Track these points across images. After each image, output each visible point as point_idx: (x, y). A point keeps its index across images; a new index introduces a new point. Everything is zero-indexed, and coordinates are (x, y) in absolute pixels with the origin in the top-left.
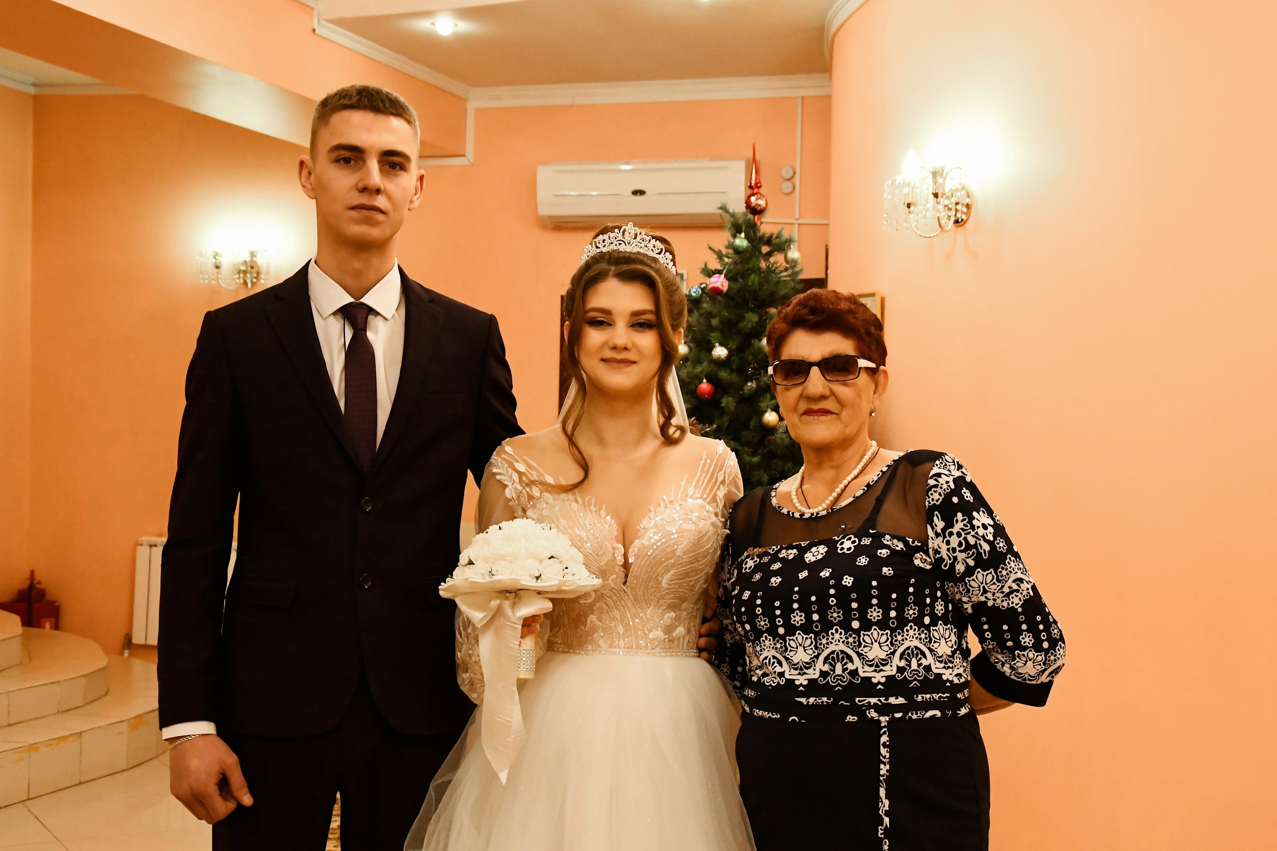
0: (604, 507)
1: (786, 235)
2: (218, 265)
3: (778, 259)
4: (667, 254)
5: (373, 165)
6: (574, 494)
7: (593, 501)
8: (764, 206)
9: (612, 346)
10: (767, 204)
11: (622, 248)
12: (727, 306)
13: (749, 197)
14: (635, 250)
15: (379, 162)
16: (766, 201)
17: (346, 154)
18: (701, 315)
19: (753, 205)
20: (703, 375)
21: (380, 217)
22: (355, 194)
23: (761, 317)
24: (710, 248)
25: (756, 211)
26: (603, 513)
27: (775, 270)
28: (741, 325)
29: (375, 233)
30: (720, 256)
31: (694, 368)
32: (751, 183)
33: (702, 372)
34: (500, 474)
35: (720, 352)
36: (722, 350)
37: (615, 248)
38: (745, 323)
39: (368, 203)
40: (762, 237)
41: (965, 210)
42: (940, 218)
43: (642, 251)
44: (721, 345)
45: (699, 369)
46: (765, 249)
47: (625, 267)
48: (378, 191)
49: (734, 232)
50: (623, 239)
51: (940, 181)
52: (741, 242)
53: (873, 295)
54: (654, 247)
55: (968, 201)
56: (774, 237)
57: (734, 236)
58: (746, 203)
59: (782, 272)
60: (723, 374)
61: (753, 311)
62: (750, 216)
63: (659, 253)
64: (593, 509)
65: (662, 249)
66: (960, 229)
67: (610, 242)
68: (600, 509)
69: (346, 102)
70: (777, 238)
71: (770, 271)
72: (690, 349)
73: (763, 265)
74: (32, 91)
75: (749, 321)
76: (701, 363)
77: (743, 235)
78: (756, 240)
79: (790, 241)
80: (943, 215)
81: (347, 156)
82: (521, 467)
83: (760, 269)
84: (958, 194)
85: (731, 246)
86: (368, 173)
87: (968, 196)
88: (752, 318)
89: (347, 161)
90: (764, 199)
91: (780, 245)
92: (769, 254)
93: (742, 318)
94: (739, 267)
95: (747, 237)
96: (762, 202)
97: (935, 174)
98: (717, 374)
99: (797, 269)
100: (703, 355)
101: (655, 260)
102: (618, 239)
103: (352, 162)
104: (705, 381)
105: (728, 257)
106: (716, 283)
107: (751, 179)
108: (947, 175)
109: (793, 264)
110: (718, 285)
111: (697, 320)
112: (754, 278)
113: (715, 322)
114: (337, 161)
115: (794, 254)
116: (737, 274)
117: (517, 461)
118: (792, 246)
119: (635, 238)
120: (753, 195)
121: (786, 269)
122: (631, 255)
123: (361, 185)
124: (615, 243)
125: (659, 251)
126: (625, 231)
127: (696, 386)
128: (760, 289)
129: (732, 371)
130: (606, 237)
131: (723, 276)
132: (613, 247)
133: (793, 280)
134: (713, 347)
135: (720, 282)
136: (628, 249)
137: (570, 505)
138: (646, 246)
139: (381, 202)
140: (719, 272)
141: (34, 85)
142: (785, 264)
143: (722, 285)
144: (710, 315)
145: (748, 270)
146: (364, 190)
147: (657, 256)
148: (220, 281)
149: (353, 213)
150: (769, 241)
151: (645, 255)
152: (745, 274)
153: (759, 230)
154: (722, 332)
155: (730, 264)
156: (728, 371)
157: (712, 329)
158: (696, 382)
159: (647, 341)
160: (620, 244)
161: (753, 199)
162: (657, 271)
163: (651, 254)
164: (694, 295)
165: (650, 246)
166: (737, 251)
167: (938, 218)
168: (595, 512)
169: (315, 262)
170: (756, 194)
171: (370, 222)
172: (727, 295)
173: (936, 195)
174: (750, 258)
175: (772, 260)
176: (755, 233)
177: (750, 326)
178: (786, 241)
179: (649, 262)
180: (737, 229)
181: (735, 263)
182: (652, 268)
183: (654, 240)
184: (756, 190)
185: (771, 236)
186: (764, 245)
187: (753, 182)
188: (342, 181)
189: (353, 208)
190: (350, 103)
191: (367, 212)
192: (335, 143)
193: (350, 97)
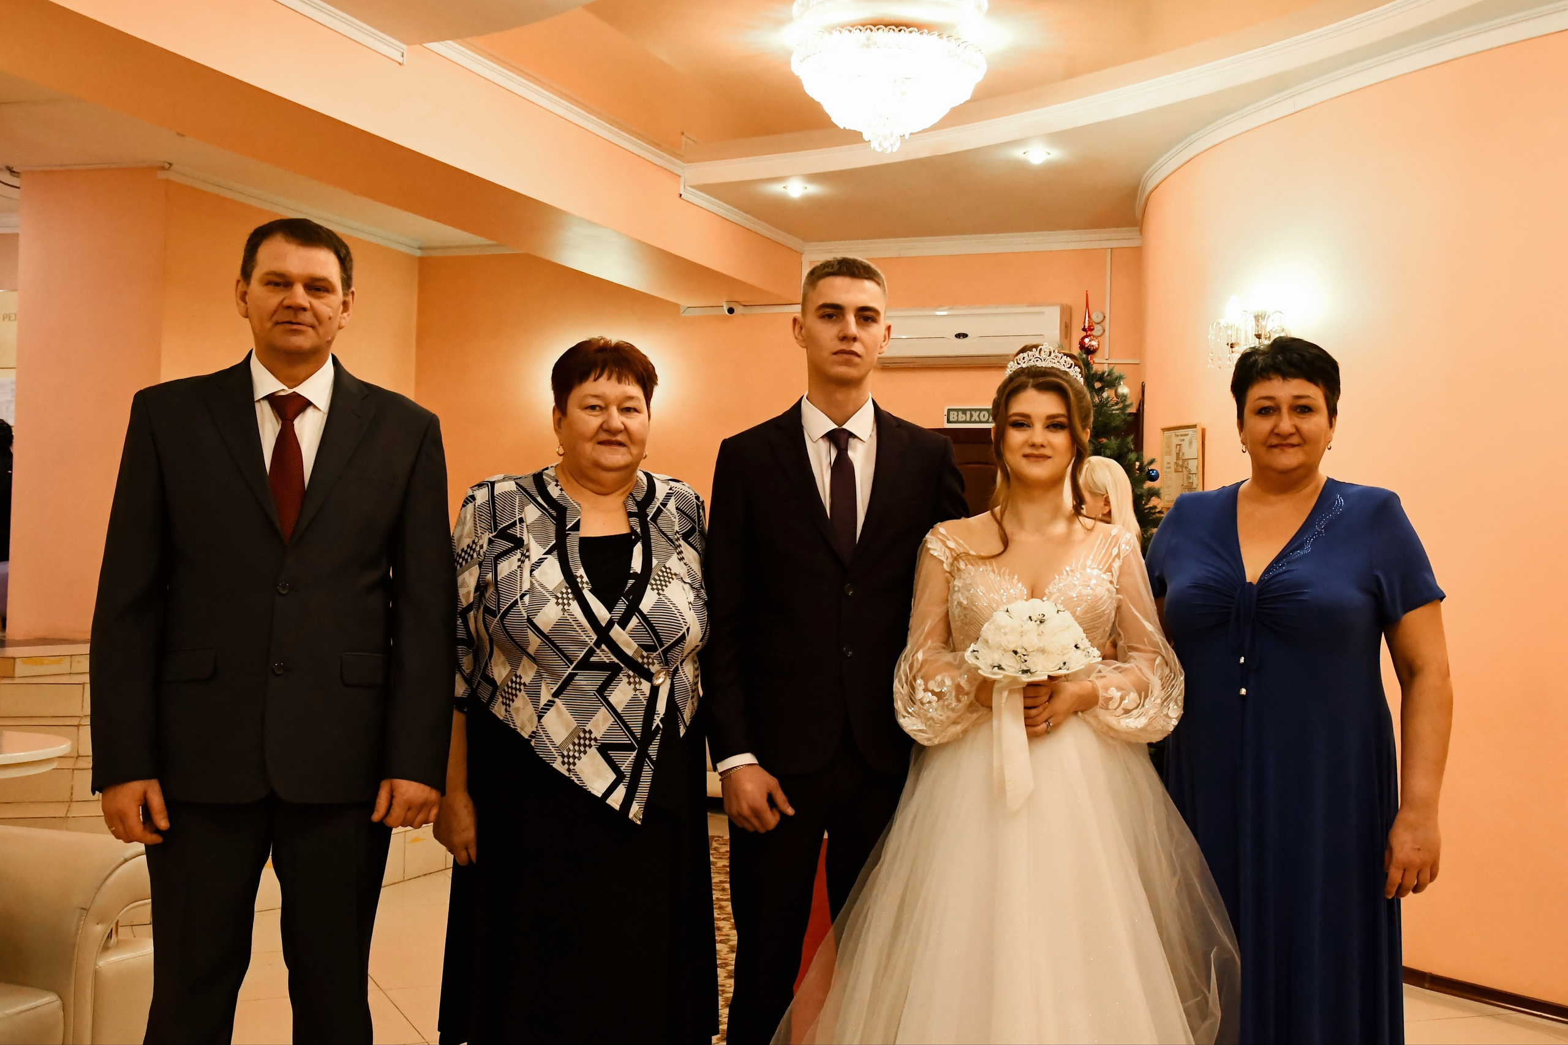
0: (1016, 577)
1: (1117, 372)
3: (1109, 394)
4: (1077, 367)
5: (851, 319)
6: (991, 564)
7: (1007, 572)
8: (1097, 346)
9: (1031, 444)
10: (1099, 345)
11: (1039, 364)
13: (1083, 339)
14: (1050, 365)
15: (855, 316)
16: (1098, 342)
17: (829, 311)
19: (1087, 346)
21: (857, 360)
22: (837, 342)
25: (1089, 351)
26: (1015, 581)
27: (1107, 404)
29: (852, 372)
32: (1084, 326)
34: (935, 550)
37: (1033, 364)
39: (848, 349)
40: (1096, 373)
43: (1055, 366)
46: (1098, 385)
47: (1041, 380)
48: (855, 339)
50: (1039, 357)
51: (1262, 323)
53: (1195, 426)
54: (1065, 362)
56: (1106, 374)
58: (1080, 344)
59: (1113, 405)
62: (1084, 356)
63: (1070, 368)
64: (1007, 578)
65: (1072, 364)
67: (1029, 359)
68: (1013, 578)
69: (829, 270)
70: (1108, 375)
71: (1103, 403)
78: (1091, 376)
79: (1120, 378)
81: (830, 312)
82: (951, 544)
86: (847, 324)
89: (830, 316)
90: (1097, 340)
91: (1110, 381)
92: (1102, 389)
96: (1094, 343)
97: (1257, 318)
99: (1127, 403)
101: (1066, 373)
102: (1035, 357)
103: (834, 317)
107: (1085, 322)
109: (1123, 399)
114: (823, 317)
115: (1123, 389)
117: (948, 540)
118: (1122, 383)
119: (1050, 356)
120: (1086, 336)
121: (1117, 404)
122: (1047, 369)
123: (841, 335)
124: (1033, 359)
125: (1070, 365)
126: (1041, 349)
130: (1025, 355)
132: (1032, 363)
133: (1123, 413)
136: (1043, 364)
137: (988, 574)
138: (1058, 362)
139: (857, 347)
142: (1115, 399)
146: (844, 338)
147: (1068, 370)
149: (834, 357)
150: (1101, 378)
151: (1059, 370)
153: (1092, 368)
159: (1060, 439)
160: (1037, 361)
161: (1087, 340)
162: (1068, 382)
163: (1063, 368)
165: (1062, 361)
168: (1009, 580)
169: (807, 398)
170: (1090, 336)
171: (848, 363)
175: (1105, 395)
176: (1089, 370)
178: (1116, 379)
179: (1061, 375)
182: (1064, 380)
183: (1065, 356)
184: (1089, 333)
185: (1103, 373)
186: (1097, 381)
187: (1087, 325)
188: (827, 333)
189: (835, 353)
190: (832, 271)
191: (846, 356)
192: (820, 303)
193: (833, 266)
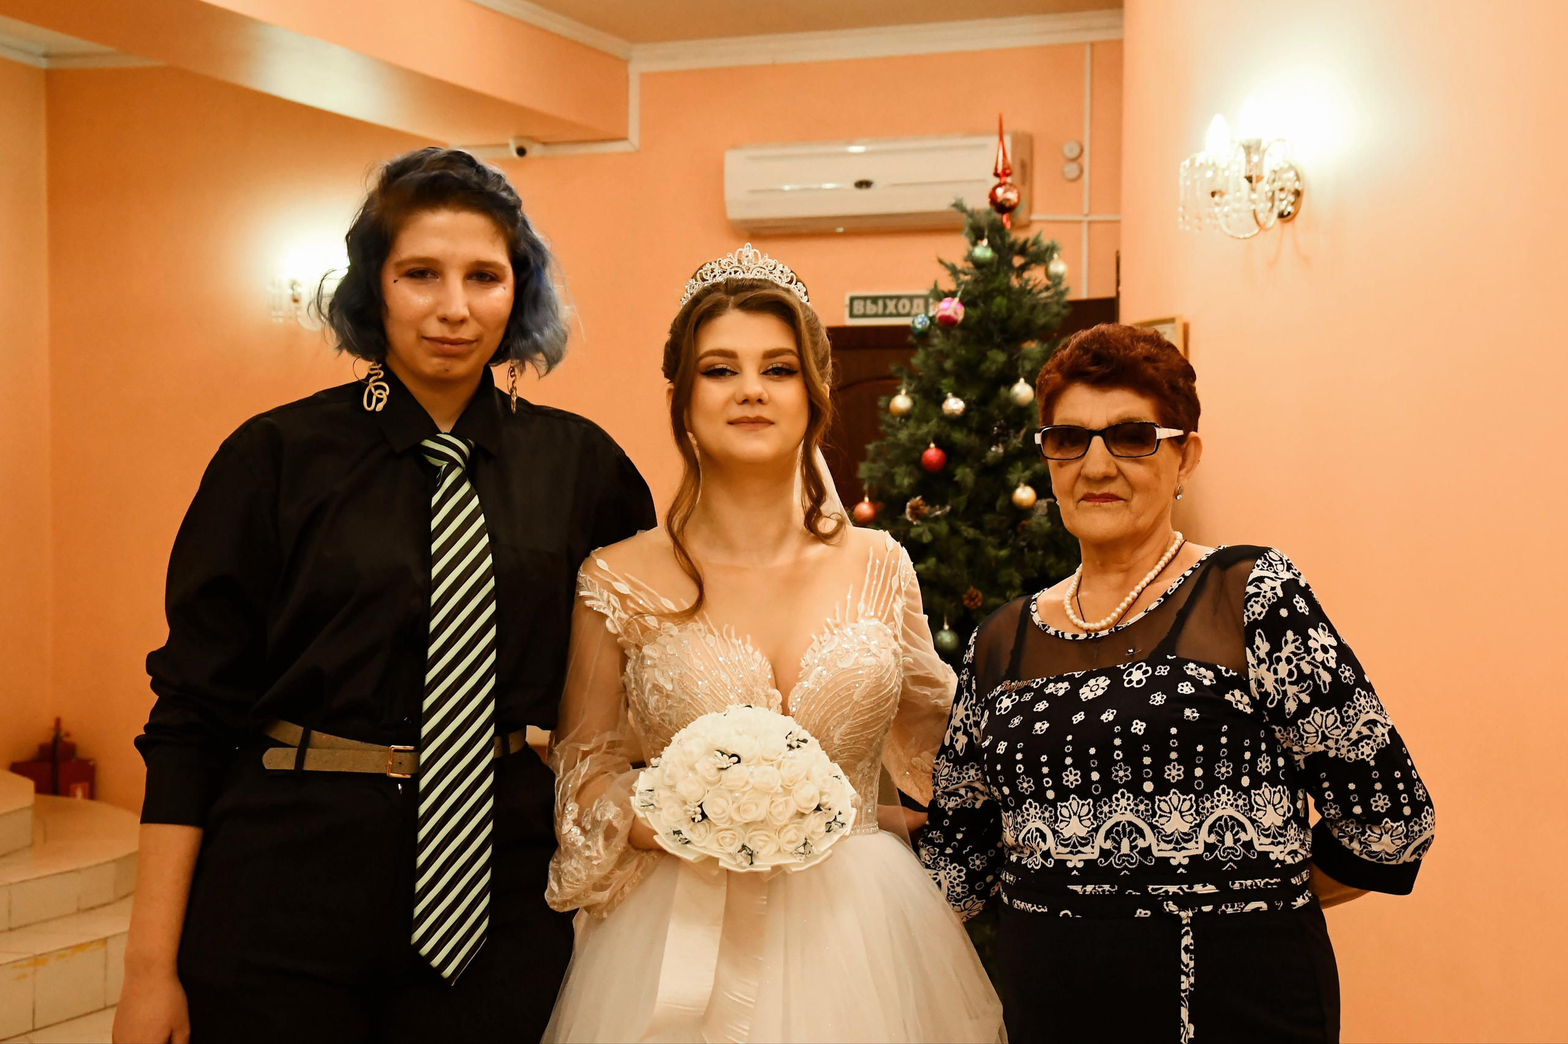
0: (749, 639)
1: (1046, 241)
2: (297, 297)
3: (1036, 275)
4: (800, 284)
7: (733, 631)
8: (1016, 200)
9: (742, 400)
10: (1019, 198)
11: (739, 277)
12: (964, 342)
13: (994, 189)
14: (758, 277)
16: (1018, 193)
18: (928, 355)
19: (999, 200)
20: (930, 438)
23: (1010, 356)
24: (941, 262)
25: (1002, 207)
27: (1031, 290)
28: (983, 367)
30: (954, 271)
31: (919, 428)
32: (996, 169)
33: (928, 433)
34: (591, 598)
35: (954, 405)
36: (956, 403)
37: (729, 277)
38: (988, 364)
40: (1013, 244)
41: (1292, 198)
42: (1257, 212)
43: (767, 277)
44: (956, 395)
45: (925, 429)
46: (1018, 261)
47: (749, 298)
49: (973, 239)
50: (739, 265)
51: (1255, 158)
52: (983, 251)
53: (1171, 320)
54: (782, 274)
55: (1297, 185)
56: (1030, 244)
57: (974, 244)
58: (990, 196)
59: (1040, 292)
60: (958, 436)
61: (999, 347)
62: (996, 215)
63: (790, 282)
65: (792, 277)
66: (1288, 226)
67: (721, 271)
68: (744, 643)
70: (1033, 244)
71: (1024, 291)
72: (914, 402)
73: (1015, 282)
74: (43, 64)
75: (994, 362)
76: (928, 422)
77: (985, 242)
78: (1004, 249)
79: (1051, 249)
80: (1263, 206)
83: (1009, 289)
84: (1285, 176)
85: (970, 258)
87: (1298, 179)
88: (998, 357)
90: (1015, 191)
91: (1040, 256)
92: (1023, 268)
93: (984, 358)
94: (981, 287)
95: (991, 245)
96: (1013, 196)
97: (1248, 149)
98: (948, 437)
99: (1062, 287)
100: (931, 410)
102: (732, 265)
104: (932, 445)
105: (966, 274)
106: (946, 309)
107: (997, 163)
108: (1264, 151)
109: (1057, 281)
110: (949, 312)
111: (925, 363)
112: (1000, 301)
113: (948, 364)
115: (1057, 266)
116: (979, 297)
117: (616, 580)
118: (1055, 256)
119: (757, 262)
120: (1000, 185)
121: (1047, 288)
122: (754, 282)
124: (729, 270)
125: (790, 279)
126: (741, 254)
127: (921, 453)
128: (1010, 317)
129: (970, 431)
130: (715, 263)
131: (957, 300)
132: (727, 277)
133: (1058, 303)
134: (945, 399)
135: (952, 308)
136: (748, 277)
137: (704, 637)
138: (771, 273)
140: (952, 294)
141: (46, 56)
142: (1045, 281)
143: (956, 313)
144: (943, 355)
145: (993, 290)
147: (787, 286)
148: (299, 320)
150: (1022, 250)
151: (771, 283)
152: (988, 297)
153: (1009, 235)
154: (959, 378)
155: (966, 283)
156: (965, 432)
157: (943, 373)
158: (921, 447)
159: (788, 392)
160: (736, 272)
161: (1000, 191)
163: (778, 282)
164: (919, 326)
165: (777, 272)
166: (979, 264)
167: (1254, 212)
168: (739, 646)
170: (1004, 184)
172: (964, 325)
173: (1249, 179)
174: (996, 274)
175: (1027, 275)
176: (1002, 238)
177: (994, 368)
178: (1047, 249)
180: (977, 234)
181: (976, 281)
184: (1001, 180)
185: (1026, 242)
186: (1015, 254)
187: (1000, 168)
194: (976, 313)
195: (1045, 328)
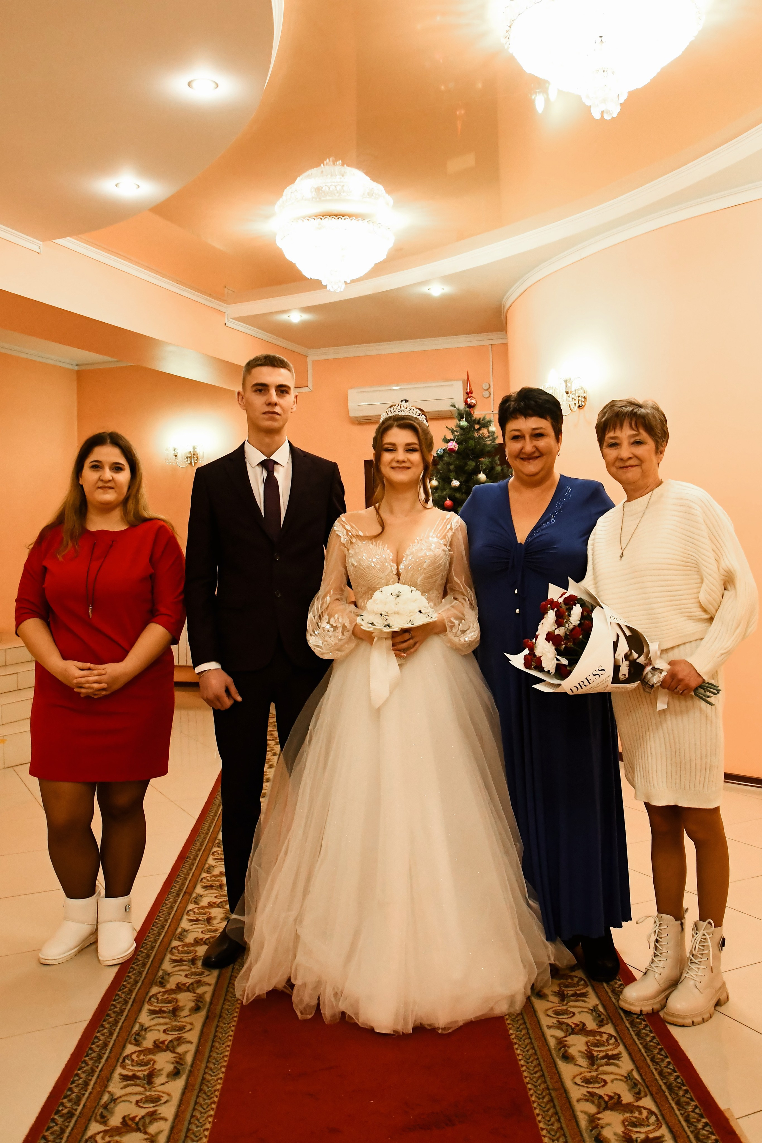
1: (488, 418)
2: (176, 454)
3: (484, 431)
4: (423, 416)
5: (273, 392)
6: (372, 540)
7: (381, 543)
9: (397, 461)
10: (476, 402)
11: (401, 414)
12: (458, 458)
13: (466, 399)
14: (407, 414)
15: (276, 390)
16: (476, 400)
17: (260, 387)
18: (444, 464)
19: (469, 403)
20: (447, 496)
21: (277, 417)
22: (265, 406)
23: (476, 464)
24: (447, 428)
25: (471, 406)
26: (385, 548)
27: (483, 438)
28: (466, 468)
29: (275, 425)
30: (452, 431)
31: (442, 493)
33: (446, 494)
35: (456, 483)
36: (456, 482)
37: (396, 414)
38: (468, 467)
39: (271, 410)
40: (475, 420)
41: (583, 400)
42: (570, 405)
43: (410, 414)
44: (456, 479)
45: (444, 493)
46: (477, 426)
47: (402, 423)
48: (276, 404)
49: (459, 418)
50: (400, 410)
51: (569, 385)
52: (464, 423)
54: (416, 412)
55: (585, 395)
56: (481, 420)
57: (460, 421)
58: (465, 402)
59: (486, 438)
60: (458, 495)
61: (472, 460)
62: (468, 409)
63: (419, 415)
66: (582, 410)
67: (394, 411)
69: (259, 363)
70: (483, 420)
71: (480, 438)
72: (439, 483)
73: (476, 435)
74: (77, 368)
75: (471, 466)
76: (446, 490)
77: (464, 419)
78: (472, 422)
79: (490, 422)
80: (572, 403)
83: (474, 437)
84: (579, 392)
85: (459, 426)
86: (271, 395)
87: (585, 393)
88: (472, 464)
89: (260, 391)
91: (485, 424)
92: (479, 429)
93: (466, 464)
94: (463, 437)
95: (466, 420)
96: (474, 401)
97: (566, 382)
98: (454, 495)
99: (495, 436)
100: (446, 486)
101: (417, 419)
102: (398, 409)
103: (263, 391)
104: (448, 499)
105: (457, 432)
106: (451, 446)
107: (467, 389)
108: (572, 382)
109: (492, 434)
110: (452, 447)
111: (443, 468)
112: (471, 443)
113: (452, 467)
114: (256, 391)
115: (492, 429)
116: (462, 441)
117: (346, 524)
118: (491, 424)
119: (407, 408)
120: (469, 397)
121: (489, 437)
122: (405, 417)
123: (267, 402)
124: (397, 411)
126: (401, 405)
127: (444, 503)
128: (475, 448)
129: (463, 493)
130: (392, 409)
131: (455, 442)
133: (493, 443)
134: (452, 481)
135: (453, 445)
136: (403, 414)
137: (369, 546)
138: (412, 412)
139: (277, 409)
140: (453, 440)
141: (77, 365)
142: (488, 434)
143: (455, 447)
144: (449, 464)
145: (468, 438)
146: (269, 404)
147: (418, 417)
148: (177, 463)
149: (265, 416)
150: (478, 422)
151: (411, 416)
152: (466, 441)
153: (473, 417)
154: (456, 473)
155: (458, 435)
156: (461, 493)
157: (450, 471)
158: (444, 500)
159: (415, 457)
160: (399, 412)
161: (469, 400)
162: (418, 423)
163: (415, 416)
164: (440, 453)
165: (414, 412)
166: (462, 428)
167: (569, 405)
168: (382, 548)
169: (248, 441)
170: (470, 397)
171: (273, 419)
172: (458, 452)
173: (567, 393)
174: (469, 432)
175: (481, 432)
176: (471, 418)
177: (471, 468)
178: (488, 422)
179: (414, 419)
180: (461, 416)
181: (461, 435)
182: (415, 422)
184: (470, 395)
185: (480, 419)
186: (476, 424)
187: (468, 391)
188: (258, 401)
189: (264, 413)
190: (261, 363)
191: (271, 415)
192: (255, 382)
193: (261, 360)
194: (462, 447)
195: (489, 452)
